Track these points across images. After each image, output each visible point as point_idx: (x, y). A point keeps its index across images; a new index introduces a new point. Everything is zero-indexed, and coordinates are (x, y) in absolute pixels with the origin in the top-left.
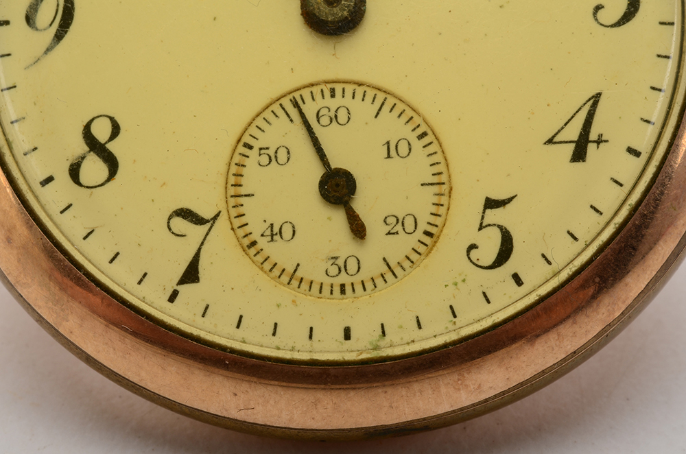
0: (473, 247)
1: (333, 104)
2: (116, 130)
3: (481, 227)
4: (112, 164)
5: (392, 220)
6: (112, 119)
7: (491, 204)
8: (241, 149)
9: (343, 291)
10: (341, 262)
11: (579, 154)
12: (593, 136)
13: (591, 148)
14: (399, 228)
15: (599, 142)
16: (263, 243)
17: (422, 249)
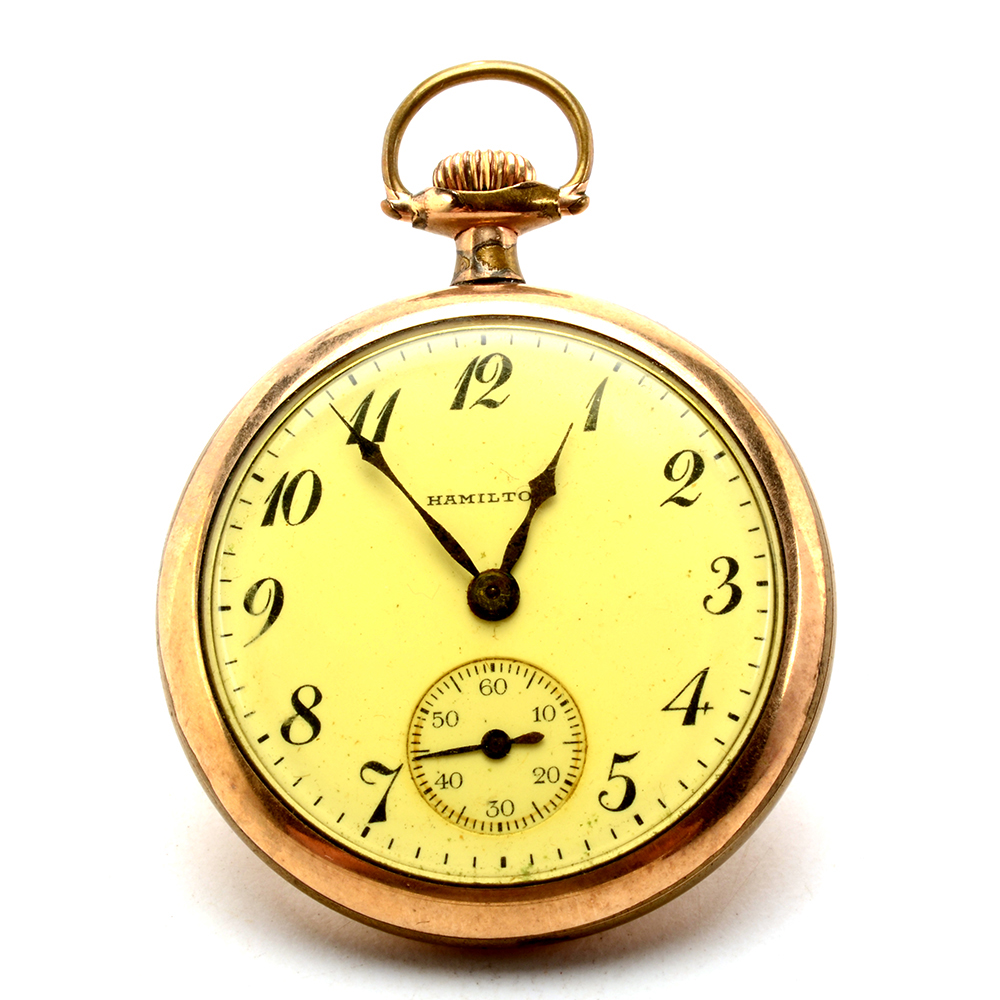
0: (603, 793)
1: (493, 676)
2: (318, 698)
3: (610, 778)
4: (316, 725)
5: (540, 772)
6: (315, 689)
7: (618, 759)
8: (419, 713)
9: (500, 829)
10: (498, 805)
11: (690, 719)
12: (701, 704)
13: (700, 713)
14: (545, 778)
15: (706, 707)
16: (436, 789)
17: (563, 795)
